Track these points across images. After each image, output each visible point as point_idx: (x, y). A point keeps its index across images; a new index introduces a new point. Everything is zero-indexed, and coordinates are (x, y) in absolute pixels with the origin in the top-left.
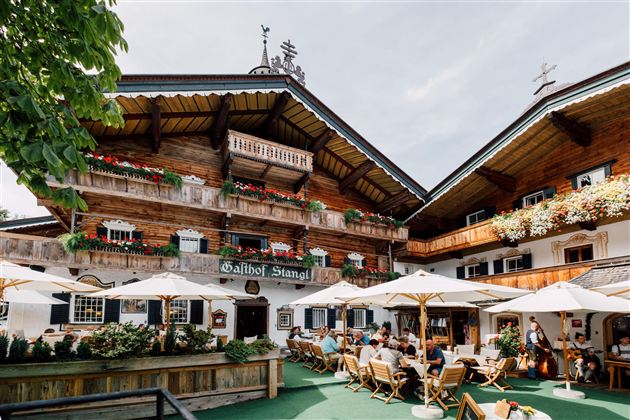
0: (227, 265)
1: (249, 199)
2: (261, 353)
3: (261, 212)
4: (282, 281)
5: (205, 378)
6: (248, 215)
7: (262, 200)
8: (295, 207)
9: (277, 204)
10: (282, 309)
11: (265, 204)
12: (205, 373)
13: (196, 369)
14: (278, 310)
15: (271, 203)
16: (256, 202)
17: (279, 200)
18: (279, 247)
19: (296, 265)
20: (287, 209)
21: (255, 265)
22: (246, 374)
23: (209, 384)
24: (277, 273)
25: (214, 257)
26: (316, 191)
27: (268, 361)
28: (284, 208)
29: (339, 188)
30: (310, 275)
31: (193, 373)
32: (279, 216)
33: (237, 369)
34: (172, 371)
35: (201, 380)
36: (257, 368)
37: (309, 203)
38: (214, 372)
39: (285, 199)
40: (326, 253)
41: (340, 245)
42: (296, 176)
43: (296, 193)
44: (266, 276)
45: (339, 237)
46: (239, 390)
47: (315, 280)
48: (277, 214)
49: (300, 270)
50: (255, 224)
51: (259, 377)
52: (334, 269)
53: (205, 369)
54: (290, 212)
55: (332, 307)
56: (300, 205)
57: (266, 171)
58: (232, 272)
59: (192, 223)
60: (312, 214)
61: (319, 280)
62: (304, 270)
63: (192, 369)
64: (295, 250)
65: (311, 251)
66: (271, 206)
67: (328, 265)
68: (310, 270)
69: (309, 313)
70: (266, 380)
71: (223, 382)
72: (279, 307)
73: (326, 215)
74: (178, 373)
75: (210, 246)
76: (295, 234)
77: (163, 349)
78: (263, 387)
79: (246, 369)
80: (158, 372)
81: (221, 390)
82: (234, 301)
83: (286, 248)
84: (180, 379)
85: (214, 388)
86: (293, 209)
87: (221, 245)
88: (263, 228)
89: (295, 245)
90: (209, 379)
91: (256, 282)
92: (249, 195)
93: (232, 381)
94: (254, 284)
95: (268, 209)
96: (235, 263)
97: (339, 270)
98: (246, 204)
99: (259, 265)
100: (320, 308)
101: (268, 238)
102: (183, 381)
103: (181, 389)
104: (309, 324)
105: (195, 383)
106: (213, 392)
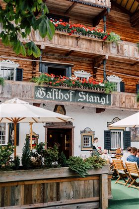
0: (41, 91)
1: (60, 33)
2: (96, 168)
3: (69, 44)
4: (86, 105)
5: (51, 190)
6: (58, 47)
7: (70, 33)
8: (97, 39)
9: (82, 37)
10: (84, 131)
11: (72, 37)
12: (52, 186)
13: (45, 182)
14: (82, 132)
15: (77, 35)
16: (65, 36)
17: (84, 33)
18: (81, 74)
19: (99, 91)
20: (90, 41)
21: (64, 91)
22: (82, 187)
23: (55, 196)
24: (82, 98)
25: (30, 84)
26: (112, 24)
27: (100, 176)
28: (87, 40)
29: (130, 21)
30: (109, 100)
31: (43, 185)
32: (84, 47)
33: (76, 183)
34: (27, 183)
35: (48, 191)
36: (91, 182)
37: (109, 35)
38: (58, 184)
39: (89, 33)
40: (120, 80)
41: (132, 72)
42: (96, 11)
43: (94, 26)
44: (73, 101)
45: (132, 65)
46: (78, 201)
47: (114, 104)
48: (82, 46)
49: (102, 95)
50: (61, 54)
51: (92, 190)
52: (130, 94)
53: (51, 181)
54: (93, 43)
55: (127, 130)
56: (102, 38)
57: (71, 7)
58: (45, 98)
59: (9, 55)
60: (111, 45)
61: (117, 104)
62: (105, 95)
63: (42, 182)
64: (95, 77)
65: (108, 78)
66: (77, 38)
67: (123, 90)
68: (110, 95)
69: (108, 134)
70: (99, 192)
71: (65, 194)
72: (82, 130)
73: (122, 46)
74: (31, 185)
75: (24, 75)
76: (94, 63)
77: (21, 164)
78: (96, 199)
79: (82, 183)
80: (16, 184)
81: (64, 201)
82: (44, 124)
83: (87, 75)
84: (33, 190)
85: (58, 199)
86: (95, 41)
87: (33, 73)
88: (67, 58)
89: (94, 73)
90: (55, 191)
91: (63, 106)
92: (60, 29)
93: (72, 193)
94: (61, 108)
95: (75, 41)
96: (47, 90)
97: (134, 95)
98: (56, 37)
99: (67, 91)
100: (118, 130)
101: (72, 66)
102: (35, 192)
103: (33, 199)
104: (108, 145)
105: (44, 194)
106: (58, 203)
